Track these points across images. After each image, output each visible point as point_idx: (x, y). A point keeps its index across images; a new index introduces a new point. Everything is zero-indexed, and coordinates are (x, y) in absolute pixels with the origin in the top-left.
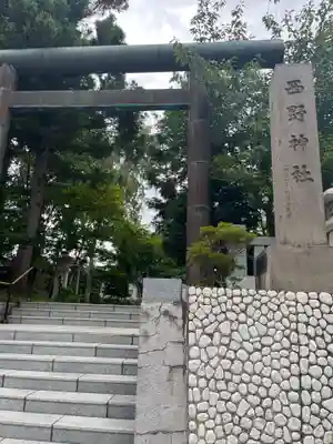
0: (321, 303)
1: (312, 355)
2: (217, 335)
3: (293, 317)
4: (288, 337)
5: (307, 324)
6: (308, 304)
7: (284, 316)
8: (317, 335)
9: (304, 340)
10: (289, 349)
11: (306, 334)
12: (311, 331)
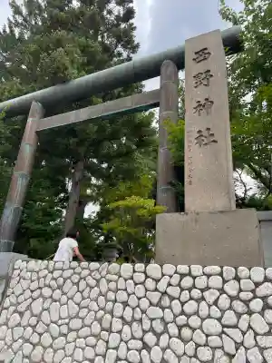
0: (147, 277)
1: (123, 346)
2: (28, 314)
3: (111, 295)
4: (100, 321)
5: (125, 304)
6: (132, 278)
7: (101, 294)
8: (134, 319)
9: (117, 325)
10: (97, 337)
11: (122, 318)
12: (128, 314)
